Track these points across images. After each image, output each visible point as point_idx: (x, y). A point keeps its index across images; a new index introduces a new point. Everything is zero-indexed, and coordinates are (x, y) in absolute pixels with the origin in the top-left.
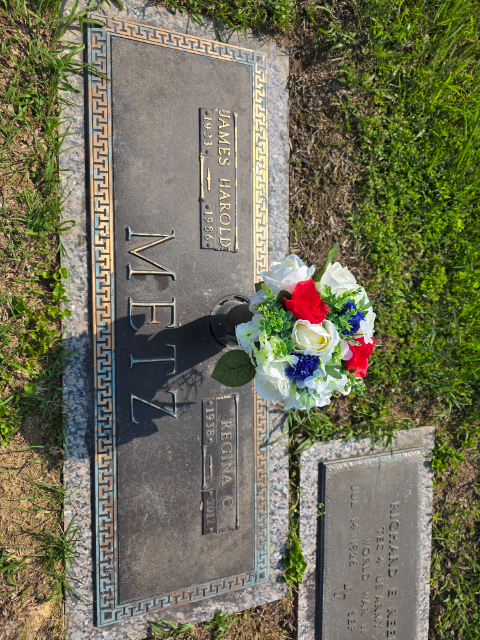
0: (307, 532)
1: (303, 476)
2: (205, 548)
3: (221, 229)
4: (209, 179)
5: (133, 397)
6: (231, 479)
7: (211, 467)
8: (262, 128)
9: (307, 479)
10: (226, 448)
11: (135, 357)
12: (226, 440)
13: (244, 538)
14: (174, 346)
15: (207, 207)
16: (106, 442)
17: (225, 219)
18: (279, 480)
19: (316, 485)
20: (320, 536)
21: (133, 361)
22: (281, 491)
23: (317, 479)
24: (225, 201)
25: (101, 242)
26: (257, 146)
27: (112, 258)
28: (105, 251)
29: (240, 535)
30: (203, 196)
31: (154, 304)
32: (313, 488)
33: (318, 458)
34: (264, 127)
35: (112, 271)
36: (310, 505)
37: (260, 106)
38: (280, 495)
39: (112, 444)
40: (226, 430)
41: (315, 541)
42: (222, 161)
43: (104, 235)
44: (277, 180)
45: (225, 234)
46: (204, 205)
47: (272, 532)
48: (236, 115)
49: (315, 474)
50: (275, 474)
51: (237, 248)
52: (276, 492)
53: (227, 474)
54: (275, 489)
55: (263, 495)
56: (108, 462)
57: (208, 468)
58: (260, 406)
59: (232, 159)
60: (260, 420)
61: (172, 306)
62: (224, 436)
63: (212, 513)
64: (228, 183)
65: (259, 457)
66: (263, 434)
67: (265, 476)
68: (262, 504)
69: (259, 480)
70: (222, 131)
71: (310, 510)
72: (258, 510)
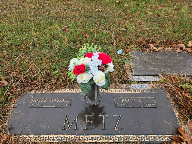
4: (50, 105)
5: (115, 129)
6: (139, 99)
9: (138, 79)
10: (130, 100)
15: (58, 105)
16: (130, 139)
17: (62, 100)
18: (139, 86)
21: (104, 129)
22: (142, 86)
24: (57, 100)
25: (66, 139)
27: (71, 135)
28: (69, 138)
30: (55, 107)
31: (86, 122)
32: (140, 77)
35: (75, 135)
38: (143, 86)
39: (131, 136)
40: (125, 100)
43: (63, 138)
45: (66, 100)
48: (33, 97)
49: (136, 77)
50: (137, 87)
51: (71, 97)
52: (142, 87)
53: (138, 101)
54: (141, 87)
55: (143, 91)
56: (137, 138)
57: (137, 106)
58: (117, 91)
59: (45, 99)
60: (121, 91)
61: (87, 116)
62: (127, 101)
63: (150, 105)
64: (52, 99)
65: (132, 92)
66: (125, 90)
67: (138, 90)
68: (146, 91)
69: (139, 92)
70: (37, 101)
71: (146, 78)
72: (148, 92)
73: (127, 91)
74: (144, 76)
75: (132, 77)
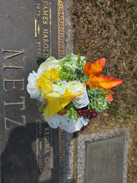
0: (81, 169)
3: (44, 50)
4: (39, 29)
5: (6, 119)
6: (49, 151)
8: (61, 10)
9: (80, 149)
10: (47, 138)
11: (7, 102)
12: (46, 136)
14: (24, 98)
15: (38, 41)
17: (46, 46)
20: (85, 170)
21: (5, 104)
24: (45, 38)
26: (59, 17)
29: (53, 172)
30: (36, 36)
31: (15, 80)
32: (83, 152)
33: (85, 141)
34: (63, 10)
36: (82, 158)
40: (47, 131)
41: (83, 172)
42: (44, 22)
44: (68, 32)
45: (46, 52)
46: (36, 40)
48: (50, 4)
49: (84, 147)
53: (47, 149)
55: (63, 156)
59: (49, 22)
61: (23, 81)
62: (46, 134)
63: (41, 164)
64: (47, 31)
65: (61, 142)
66: (63, 132)
67: (63, 149)
68: (62, 159)
69: (61, 150)
70: (44, 10)
71: (82, 160)
72: (61, 162)
73: (62, 134)
74: (84, 157)
75: (83, 141)
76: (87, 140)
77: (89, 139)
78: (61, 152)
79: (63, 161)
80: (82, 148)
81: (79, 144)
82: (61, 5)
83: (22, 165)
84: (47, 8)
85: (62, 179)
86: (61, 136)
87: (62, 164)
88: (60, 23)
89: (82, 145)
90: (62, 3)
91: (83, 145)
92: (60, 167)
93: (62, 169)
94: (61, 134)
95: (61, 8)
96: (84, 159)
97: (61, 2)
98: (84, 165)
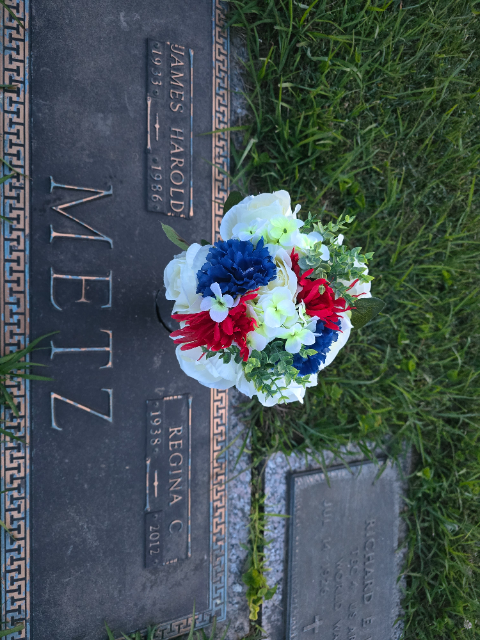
0: (273, 558)
1: (268, 491)
2: (149, 584)
3: (172, 189)
4: (157, 126)
5: (54, 395)
6: (180, 498)
7: (156, 484)
8: (223, 74)
9: (273, 494)
10: (177, 459)
11: (58, 345)
12: (174, 451)
13: (196, 569)
14: (110, 332)
15: (155, 161)
16: (16, 454)
17: (177, 177)
18: (239, 497)
19: (283, 502)
20: (287, 561)
21: (56, 350)
22: (242, 510)
23: (284, 495)
24: (177, 155)
25: (13, 193)
26: (217, 94)
27: (27, 214)
28: (18, 205)
29: (192, 567)
30: (149, 146)
31: (84, 278)
32: (280, 506)
33: (285, 469)
34: (226, 72)
35: (27, 231)
36: (276, 525)
37: (221, 47)
38: (240, 514)
39: (24, 458)
40: (176, 438)
41: (281, 568)
42: (174, 106)
43: (17, 184)
45: (177, 196)
46: (150, 157)
47: (230, 560)
48: (192, 53)
49: (282, 489)
50: (235, 490)
51: (192, 214)
52: (236, 511)
53: (175, 492)
54: (235, 508)
55: (220, 516)
56: (19, 481)
57: (152, 486)
58: (218, 409)
59: (186, 106)
60: (218, 425)
61: (108, 281)
62: (173, 446)
63: (156, 541)
64: (181, 134)
65: (215, 470)
66: (221, 442)
67: (223, 493)
68: (219, 527)
69: (216, 498)
70: (174, 70)
71: (276, 531)
72: (214, 534)
73: (219, 448)
74: (283, 522)
75: (280, 471)
76: (293, 468)
77: (297, 465)
78: (215, 504)
79: (220, 532)
80: (276, 492)
81: (270, 480)
82: (221, 58)
83: (97, 543)
84: (182, 64)
85: (217, 589)
86: (216, 454)
87: (219, 543)
88: (219, 112)
89: (277, 484)
90: (225, 52)
91: (280, 483)
92: (214, 551)
93: (217, 557)
94: (216, 448)
95: (222, 68)
96: (284, 526)
97: (222, 51)
98: (283, 545)
